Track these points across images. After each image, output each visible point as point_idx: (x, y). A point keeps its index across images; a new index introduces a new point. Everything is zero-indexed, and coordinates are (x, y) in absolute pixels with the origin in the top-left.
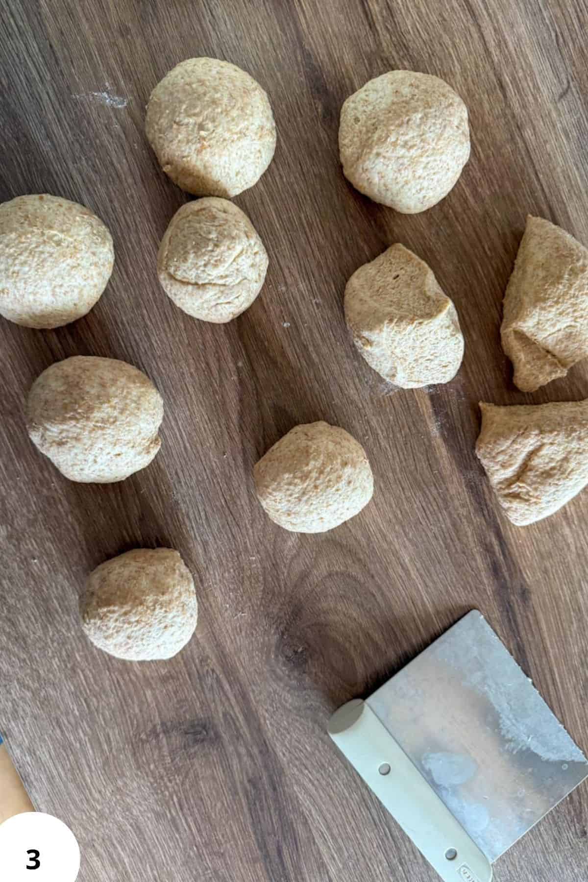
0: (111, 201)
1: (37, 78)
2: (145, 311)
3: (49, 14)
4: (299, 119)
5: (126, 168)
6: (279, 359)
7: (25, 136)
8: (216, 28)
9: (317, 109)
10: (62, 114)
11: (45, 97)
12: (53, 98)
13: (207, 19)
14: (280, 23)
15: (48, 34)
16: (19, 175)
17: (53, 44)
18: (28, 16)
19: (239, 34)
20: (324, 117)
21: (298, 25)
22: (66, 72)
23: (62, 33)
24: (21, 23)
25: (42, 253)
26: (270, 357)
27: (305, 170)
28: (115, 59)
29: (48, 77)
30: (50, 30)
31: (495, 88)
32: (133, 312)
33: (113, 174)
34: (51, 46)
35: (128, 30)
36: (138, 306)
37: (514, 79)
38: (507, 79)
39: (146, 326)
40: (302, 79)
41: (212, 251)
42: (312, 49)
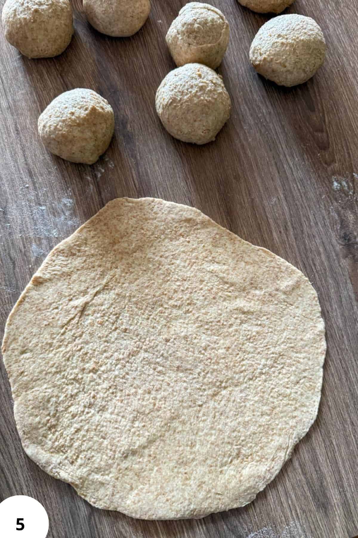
0: (251, 91)
1: (287, 157)
2: (237, 36)
3: (279, 189)
4: (142, 122)
5: (242, 107)
6: (165, 5)
7: (296, 128)
8: (185, 175)
9: (131, 127)
10: (275, 137)
11: (284, 147)
12: (279, 146)
13: (190, 180)
14: (147, 175)
15: (280, 179)
16: (300, 109)
17: (278, 174)
18: (291, 189)
19: (172, 171)
20: (127, 123)
21: (137, 173)
22: (272, 159)
23: (272, 179)
24: (295, 186)
25: (288, 30)
26: (170, 7)
27: (141, 96)
28: (243, 163)
29: (281, 157)
30: (279, 181)
31: (22, 130)
32: (244, 37)
33: (249, 104)
34: (279, 173)
35: (235, 178)
36: (240, 39)
37: (9, 134)
38: (13, 135)
39: (237, 30)
40: (137, 144)
41: (198, 18)
42: (131, 160)
